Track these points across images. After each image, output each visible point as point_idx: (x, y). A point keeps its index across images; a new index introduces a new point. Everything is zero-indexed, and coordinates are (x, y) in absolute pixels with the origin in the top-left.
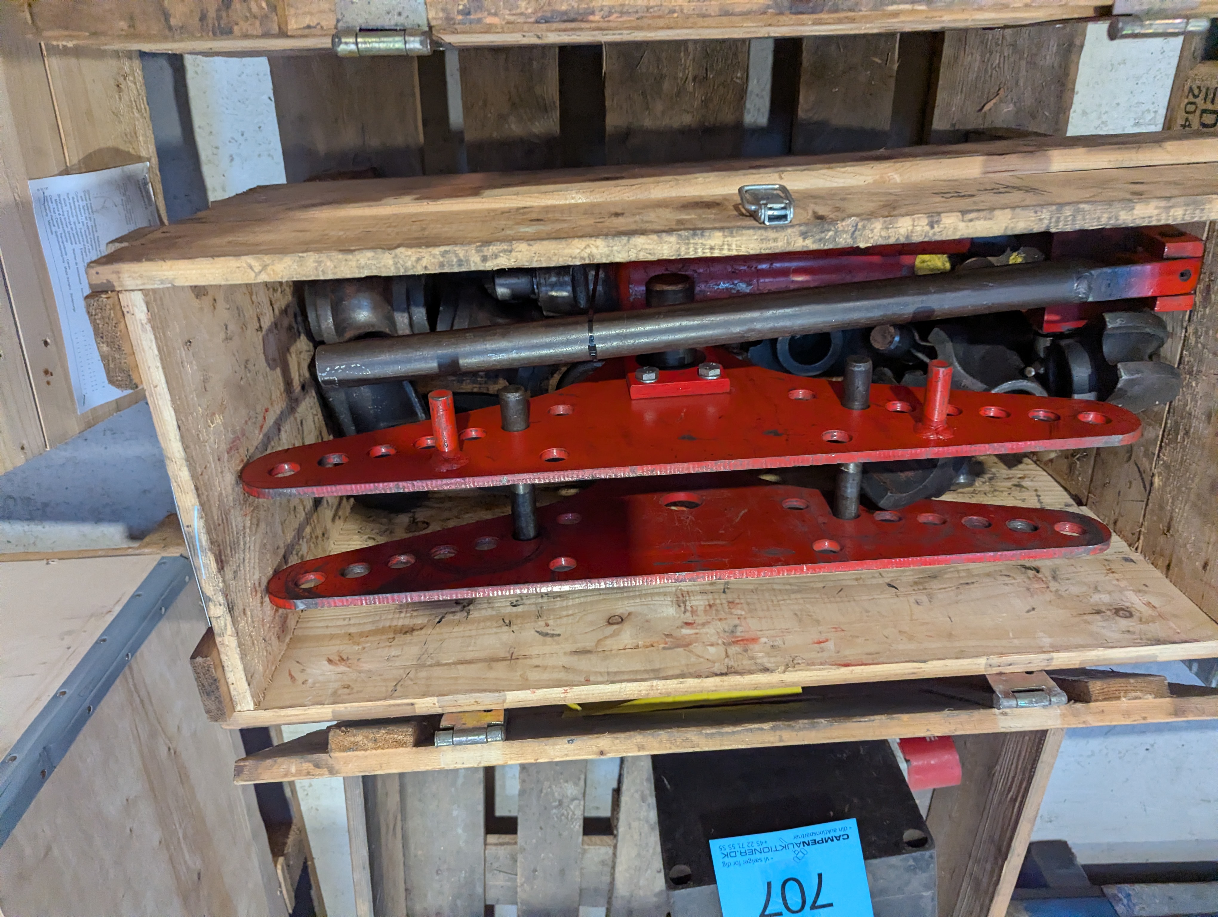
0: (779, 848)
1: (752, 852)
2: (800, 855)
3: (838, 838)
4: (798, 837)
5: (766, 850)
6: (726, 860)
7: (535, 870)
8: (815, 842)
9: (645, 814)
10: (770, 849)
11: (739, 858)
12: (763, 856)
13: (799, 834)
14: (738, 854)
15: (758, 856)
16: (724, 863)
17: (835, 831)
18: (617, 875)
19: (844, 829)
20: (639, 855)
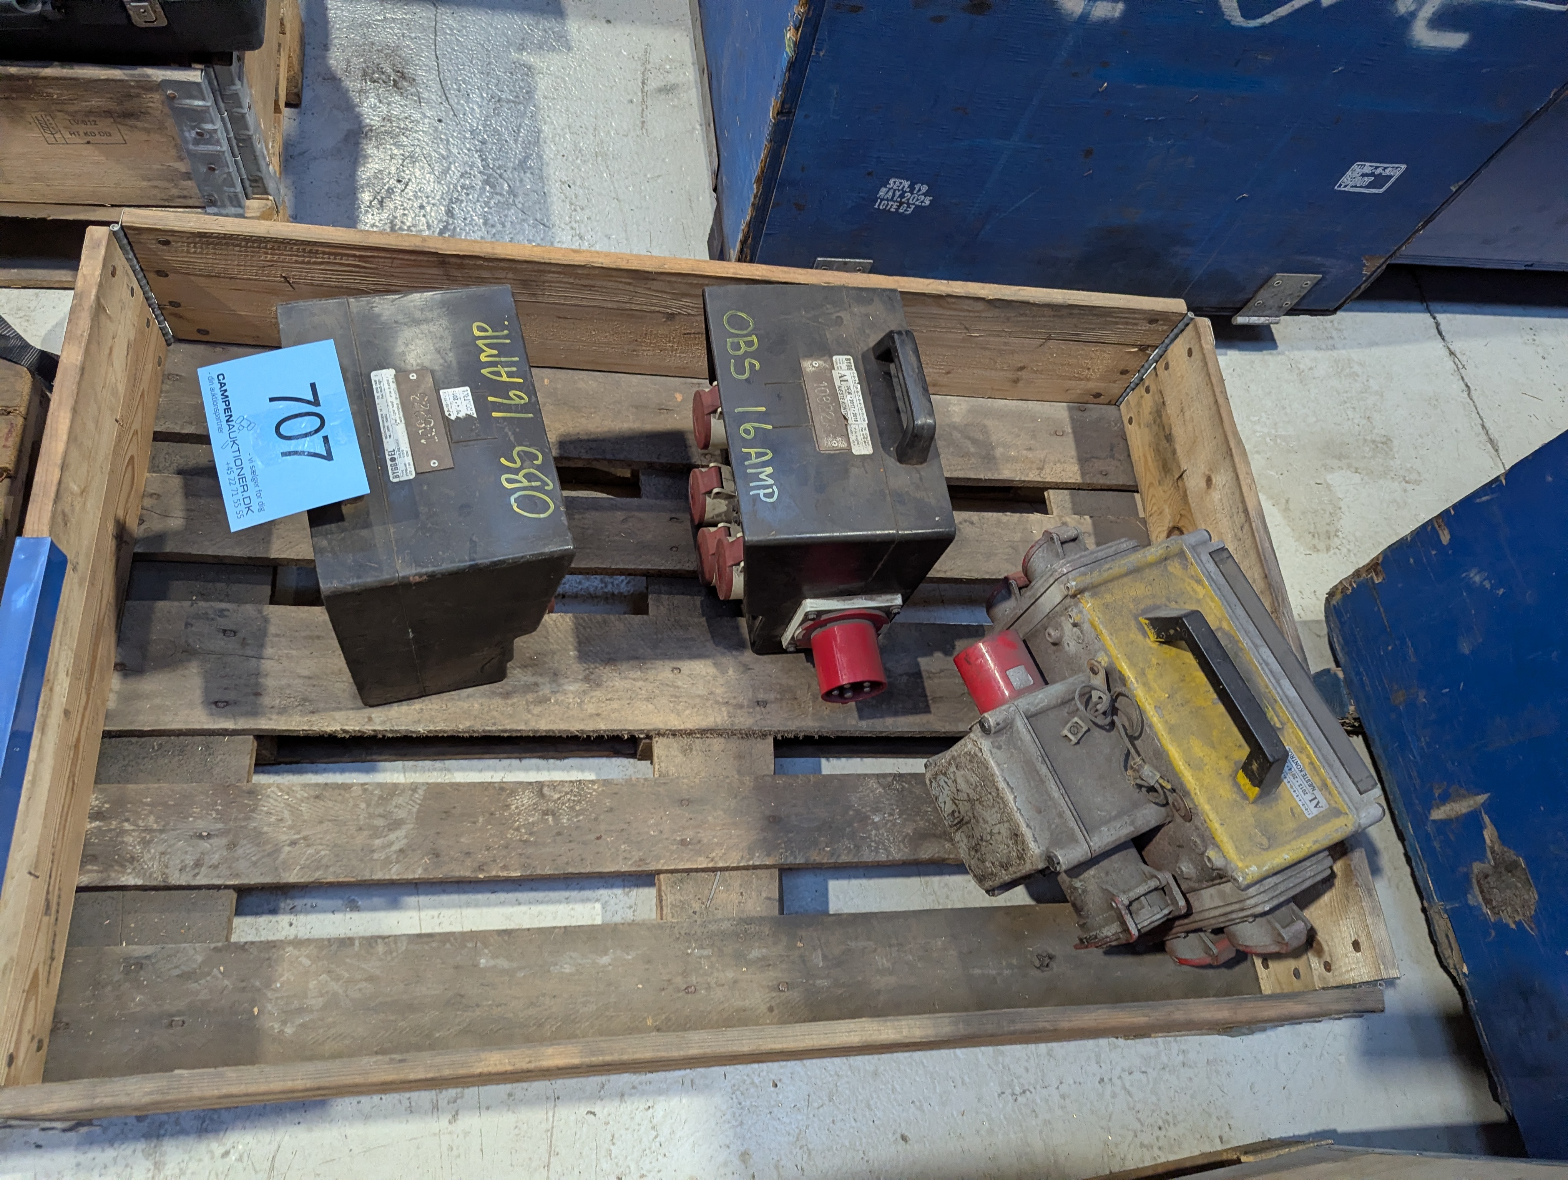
0: (235, 447)
1: (242, 478)
2: (245, 423)
3: (222, 385)
4: (220, 429)
5: (238, 462)
6: (255, 507)
7: (683, 842)
8: (228, 409)
9: (571, 696)
10: (237, 458)
11: (252, 492)
12: (246, 465)
13: (216, 427)
14: (246, 495)
15: (247, 472)
16: (259, 510)
17: (212, 390)
18: (689, 725)
19: (211, 380)
20: (648, 699)
